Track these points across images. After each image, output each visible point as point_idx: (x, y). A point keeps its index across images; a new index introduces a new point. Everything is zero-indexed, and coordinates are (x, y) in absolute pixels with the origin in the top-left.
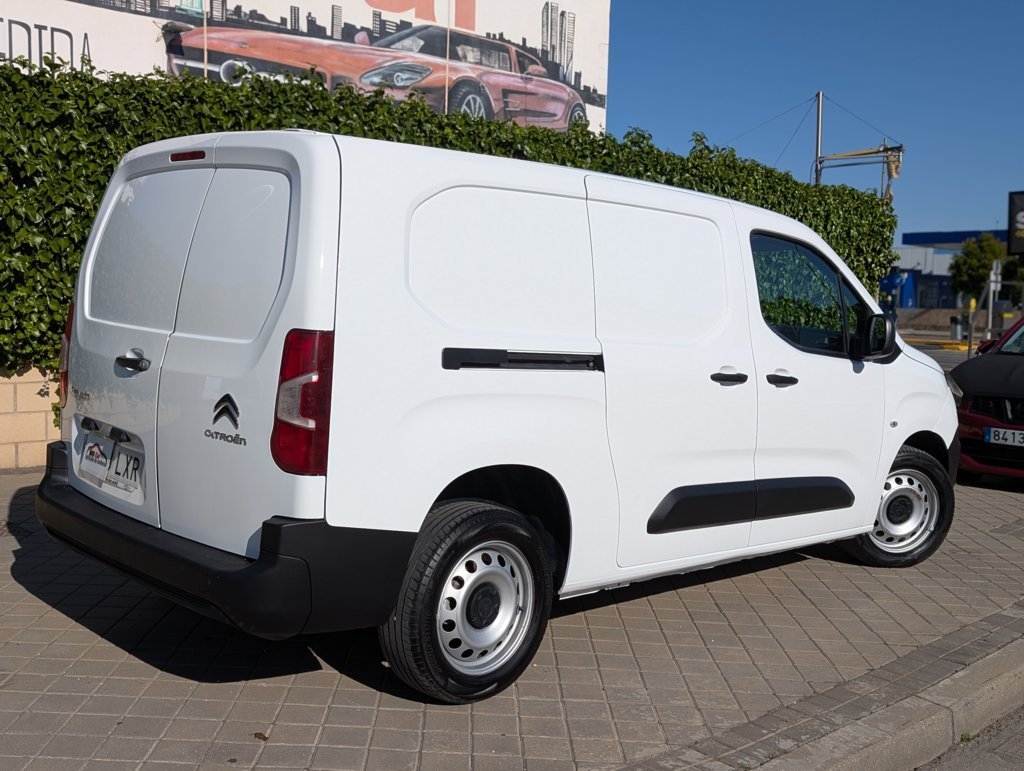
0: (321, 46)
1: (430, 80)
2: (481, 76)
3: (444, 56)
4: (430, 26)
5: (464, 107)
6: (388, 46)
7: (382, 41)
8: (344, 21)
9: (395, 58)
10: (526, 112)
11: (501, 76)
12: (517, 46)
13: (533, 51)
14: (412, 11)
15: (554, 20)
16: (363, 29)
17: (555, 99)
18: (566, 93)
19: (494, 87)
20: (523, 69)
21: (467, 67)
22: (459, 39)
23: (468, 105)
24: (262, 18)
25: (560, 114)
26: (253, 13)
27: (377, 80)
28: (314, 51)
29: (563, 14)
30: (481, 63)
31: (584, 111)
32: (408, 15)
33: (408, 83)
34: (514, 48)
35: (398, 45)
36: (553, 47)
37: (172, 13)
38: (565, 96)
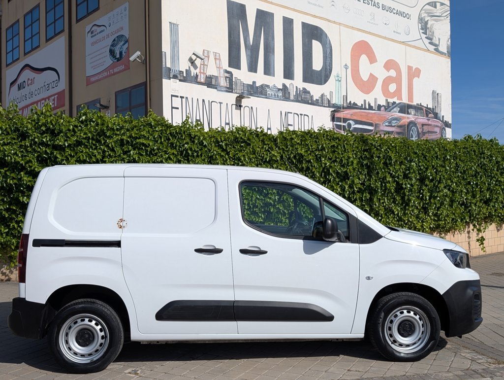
0: (372, 113)
1: (402, 122)
2: (415, 120)
3: (405, 114)
4: (400, 103)
5: (411, 132)
6: (390, 111)
7: (388, 110)
8: (378, 103)
9: (392, 115)
10: (429, 132)
11: (422, 120)
12: (425, 107)
13: (430, 109)
14: (396, 97)
15: (435, 96)
16: (383, 106)
17: (437, 126)
18: (440, 124)
19: (419, 123)
20: (427, 116)
21: (411, 117)
22: (410, 107)
23: (412, 131)
24: (356, 105)
25: (438, 132)
26: (354, 103)
27: (387, 124)
28: (370, 115)
29: (438, 94)
30: (415, 115)
31: (445, 130)
32: (395, 100)
33: (395, 124)
34: (424, 108)
35: (392, 111)
36: (435, 107)
37: (334, 106)
38: (439, 125)
